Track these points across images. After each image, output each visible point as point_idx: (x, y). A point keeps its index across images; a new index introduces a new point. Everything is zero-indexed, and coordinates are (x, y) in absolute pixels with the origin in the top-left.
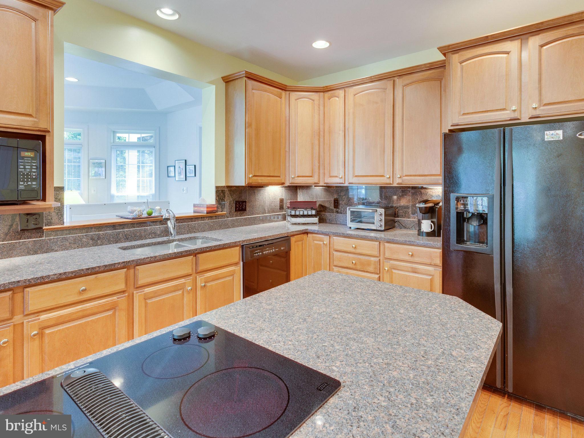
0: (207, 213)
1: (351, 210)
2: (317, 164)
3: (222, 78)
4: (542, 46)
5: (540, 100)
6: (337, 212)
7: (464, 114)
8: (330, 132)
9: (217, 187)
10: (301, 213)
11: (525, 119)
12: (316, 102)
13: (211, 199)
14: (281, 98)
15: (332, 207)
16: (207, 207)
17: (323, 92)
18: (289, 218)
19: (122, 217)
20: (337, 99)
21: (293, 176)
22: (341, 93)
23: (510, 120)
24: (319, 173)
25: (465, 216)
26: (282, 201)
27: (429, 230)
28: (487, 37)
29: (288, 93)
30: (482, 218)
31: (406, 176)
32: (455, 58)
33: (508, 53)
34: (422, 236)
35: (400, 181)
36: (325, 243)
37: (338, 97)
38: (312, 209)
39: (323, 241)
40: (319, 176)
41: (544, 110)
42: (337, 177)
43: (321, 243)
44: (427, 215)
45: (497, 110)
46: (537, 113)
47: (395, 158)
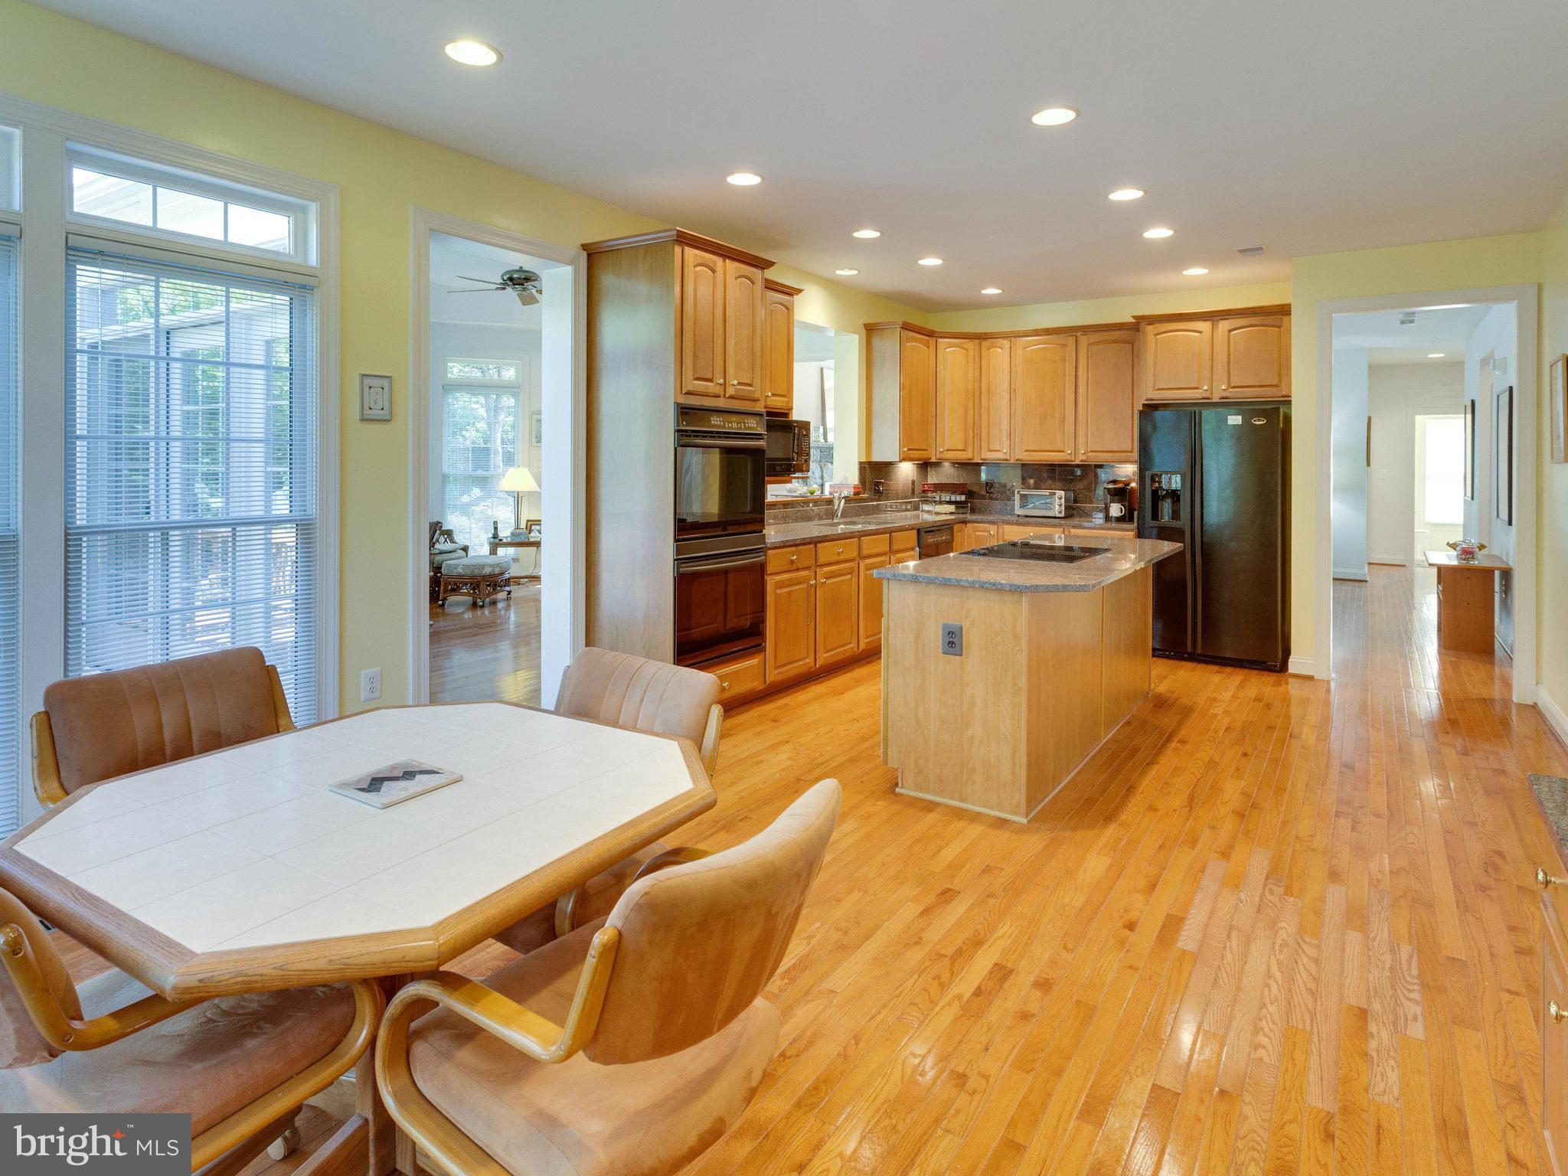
0: (855, 495)
1: (1021, 493)
2: (971, 434)
3: (864, 324)
4: (1230, 331)
5: (1229, 383)
6: (991, 498)
7: (1159, 389)
8: (989, 393)
9: (861, 463)
10: (948, 500)
11: (1216, 399)
12: (971, 353)
13: (853, 478)
14: (928, 347)
15: (983, 493)
16: (854, 488)
17: (979, 339)
18: (926, 507)
19: (777, 496)
20: (1000, 350)
21: (942, 450)
22: (1006, 343)
23: (1203, 399)
24: (974, 445)
25: (1160, 494)
26: (913, 482)
27: (1119, 514)
28: (1181, 314)
29: (934, 339)
30: (1174, 495)
31: (1092, 451)
32: (1150, 330)
33: (1200, 332)
34: (1111, 521)
35: (1084, 458)
36: (992, 533)
37: (1001, 349)
38: (962, 493)
39: (989, 532)
40: (973, 449)
41: (1232, 392)
42: (999, 451)
43: (986, 534)
44: (1116, 497)
45: (1190, 388)
46: (1226, 394)
47: (1077, 429)
